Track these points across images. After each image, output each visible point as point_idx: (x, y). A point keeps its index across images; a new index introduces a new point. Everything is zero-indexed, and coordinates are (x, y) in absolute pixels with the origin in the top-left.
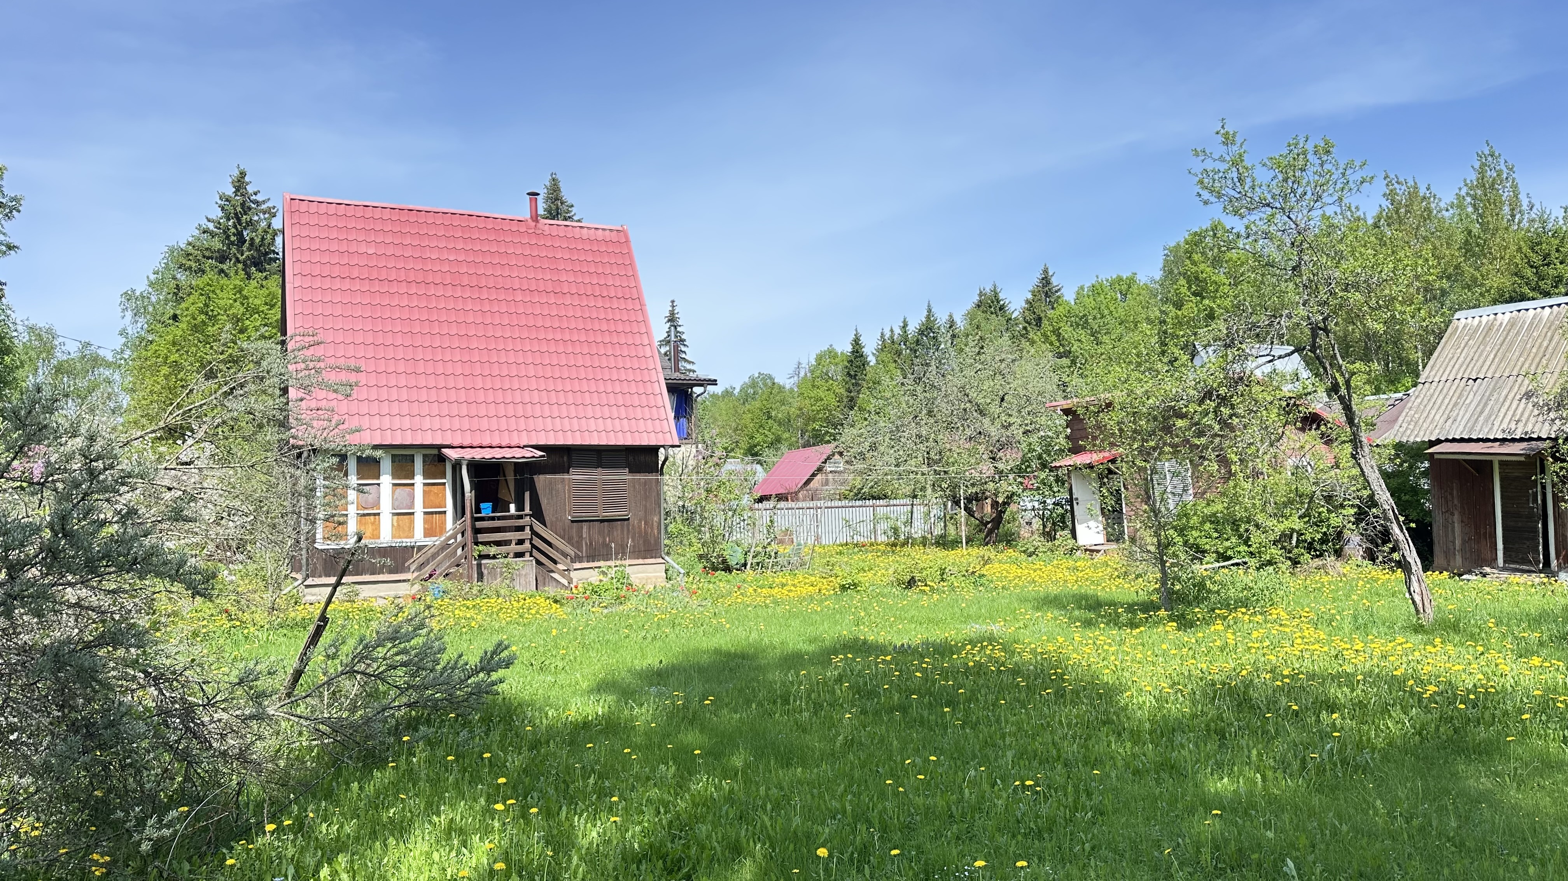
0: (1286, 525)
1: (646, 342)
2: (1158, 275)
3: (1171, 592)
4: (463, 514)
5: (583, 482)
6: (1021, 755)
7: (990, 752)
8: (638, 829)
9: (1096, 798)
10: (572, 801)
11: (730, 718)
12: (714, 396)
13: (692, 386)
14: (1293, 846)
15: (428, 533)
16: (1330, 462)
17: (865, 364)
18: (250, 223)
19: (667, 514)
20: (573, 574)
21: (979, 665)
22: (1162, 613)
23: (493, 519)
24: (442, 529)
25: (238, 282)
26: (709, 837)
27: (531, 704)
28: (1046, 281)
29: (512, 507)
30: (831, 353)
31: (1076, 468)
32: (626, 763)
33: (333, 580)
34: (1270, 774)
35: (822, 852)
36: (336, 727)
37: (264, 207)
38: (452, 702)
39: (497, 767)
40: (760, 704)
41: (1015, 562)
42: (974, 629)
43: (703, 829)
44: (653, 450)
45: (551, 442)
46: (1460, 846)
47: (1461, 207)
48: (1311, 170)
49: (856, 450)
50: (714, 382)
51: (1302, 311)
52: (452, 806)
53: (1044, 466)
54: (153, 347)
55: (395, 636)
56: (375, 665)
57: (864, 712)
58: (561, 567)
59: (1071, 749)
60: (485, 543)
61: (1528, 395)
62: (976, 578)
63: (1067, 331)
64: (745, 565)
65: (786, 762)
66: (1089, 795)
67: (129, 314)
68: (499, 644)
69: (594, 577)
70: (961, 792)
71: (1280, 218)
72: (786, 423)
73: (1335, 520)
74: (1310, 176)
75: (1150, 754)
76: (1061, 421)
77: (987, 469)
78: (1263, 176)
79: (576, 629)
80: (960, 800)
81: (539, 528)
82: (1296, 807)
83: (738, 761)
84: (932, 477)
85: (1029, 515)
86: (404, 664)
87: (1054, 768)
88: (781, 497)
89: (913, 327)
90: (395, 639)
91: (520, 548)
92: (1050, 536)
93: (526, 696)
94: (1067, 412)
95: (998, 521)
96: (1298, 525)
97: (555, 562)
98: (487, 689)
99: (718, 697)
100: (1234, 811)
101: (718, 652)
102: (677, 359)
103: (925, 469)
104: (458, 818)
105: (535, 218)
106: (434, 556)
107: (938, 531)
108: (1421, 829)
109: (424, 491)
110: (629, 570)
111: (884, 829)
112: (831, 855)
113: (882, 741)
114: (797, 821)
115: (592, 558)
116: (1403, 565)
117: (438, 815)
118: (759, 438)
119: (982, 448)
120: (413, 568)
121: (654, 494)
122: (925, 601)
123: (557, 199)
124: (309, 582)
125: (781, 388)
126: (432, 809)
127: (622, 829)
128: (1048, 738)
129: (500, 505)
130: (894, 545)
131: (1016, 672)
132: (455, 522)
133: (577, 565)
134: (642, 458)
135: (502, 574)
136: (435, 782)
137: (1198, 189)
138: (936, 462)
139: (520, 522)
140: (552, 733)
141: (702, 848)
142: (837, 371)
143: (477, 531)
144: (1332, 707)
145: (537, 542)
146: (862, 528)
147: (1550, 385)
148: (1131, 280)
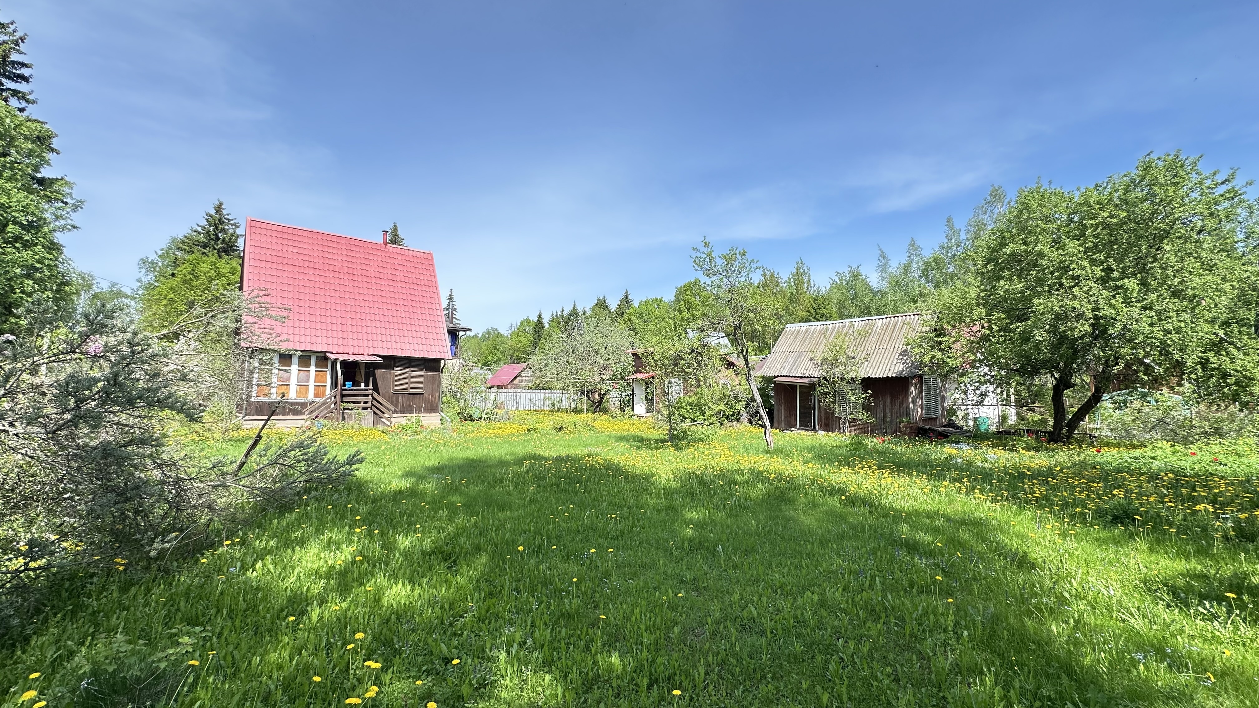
0: (719, 407)
1: (438, 307)
2: (673, 299)
3: (673, 435)
4: (336, 386)
5: (400, 374)
6: (610, 504)
7: (596, 503)
8: (429, 540)
9: (641, 522)
10: (394, 528)
11: (475, 489)
12: (469, 337)
13: (459, 331)
14: (721, 540)
15: (316, 395)
16: (737, 382)
17: (543, 327)
18: (223, 230)
19: (443, 392)
20: (392, 420)
21: (592, 466)
22: (669, 443)
24: (324, 394)
25: (214, 260)
26: (465, 543)
27: (372, 481)
28: (626, 296)
29: (363, 385)
30: (528, 321)
31: (637, 380)
32: (422, 510)
33: (266, 417)
34: (712, 510)
35: (521, 548)
36: (263, 491)
37: (232, 222)
38: (330, 480)
39: (355, 511)
40: (489, 483)
41: (607, 420)
42: (585, 451)
43: (462, 540)
44: (438, 361)
45: (386, 353)
46: (783, 538)
47: (790, 283)
48: (737, 262)
49: (538, 366)
50: (470, 330)
51: (731, 319)
52: (331, 531)
53: (622, 378)
54: (159, 289)
55: (300, 446)
56: (289, 460)
57: (539, 486)
58: (386, 416)
59: (631, 501)
60: (347, 402)
61: (811, 359)
62: (591, 428)
63: (634, 319)
64: (481, 418)
65: (502, 508)
66: (638, 521)
67: (143, 271)
68: (357, 451)
69: (403, 421)
70: (583, 520)
71: (725, 280)
72: (504, 352)
73: (738, 407)
74: (737, 264)
75: (664, 503)
76: (631, 358)
77: (597, 378)
78: (719, 261)
79: (394, 446)
80: (583, 524)
81: (376, 395)
82: (722, 524)
84: (572, 381)
85: (614, 400)
86: (303, 460)
87: (623, 510)
88: (499, 387)
89: (566, 313)
91: (365, 406)
92: (623, 410)
93: (369, 477)
94: (633, 355)
95: (600, 402)
96: (723, 408)
97: (384, 413)
98: (350, 474)
99: (469, 480)
100: (697, 526)
101: (467, 459)
102: (452, 318)
103: (569, 377)
104: (334, 536)
105: (385, 243)
106: (318, 408)
107: (574, 406)
108: (769, 531)
109: (316, 375)
110: (421, 418)
111: (548, 538)
112: (524, 550)
113: (547, 499)
114: (508, 535)
115: (403, 412)
116: (763, 426)
117: (323, 535)
118: (490, 358)
119: (595, 369)
120: (307, 413)
121: (437, 383)
122: (567, 437)
123: (396, 235)
124: (247, 418)
125: (502, 336)
126: (319, 531)
127: (421, 541)
128: (621, 496)
129: (356, 384)
130: (553, 411)
131: (608, 468)
132: (331, 391)
133: (395, 415)
134: (432, 364)
135: (355, 418)
136: (320, 520)
137: (693, 264)
138: (575, 374)
139: (366, 393)
140: (383, 496)
141: (462, 548)
142: (530, 329)
143: (343, 396)
144: (736, 483)
145: (375, 403)
146: (537, 403)
147: (819, 356)
148: (661, 300)
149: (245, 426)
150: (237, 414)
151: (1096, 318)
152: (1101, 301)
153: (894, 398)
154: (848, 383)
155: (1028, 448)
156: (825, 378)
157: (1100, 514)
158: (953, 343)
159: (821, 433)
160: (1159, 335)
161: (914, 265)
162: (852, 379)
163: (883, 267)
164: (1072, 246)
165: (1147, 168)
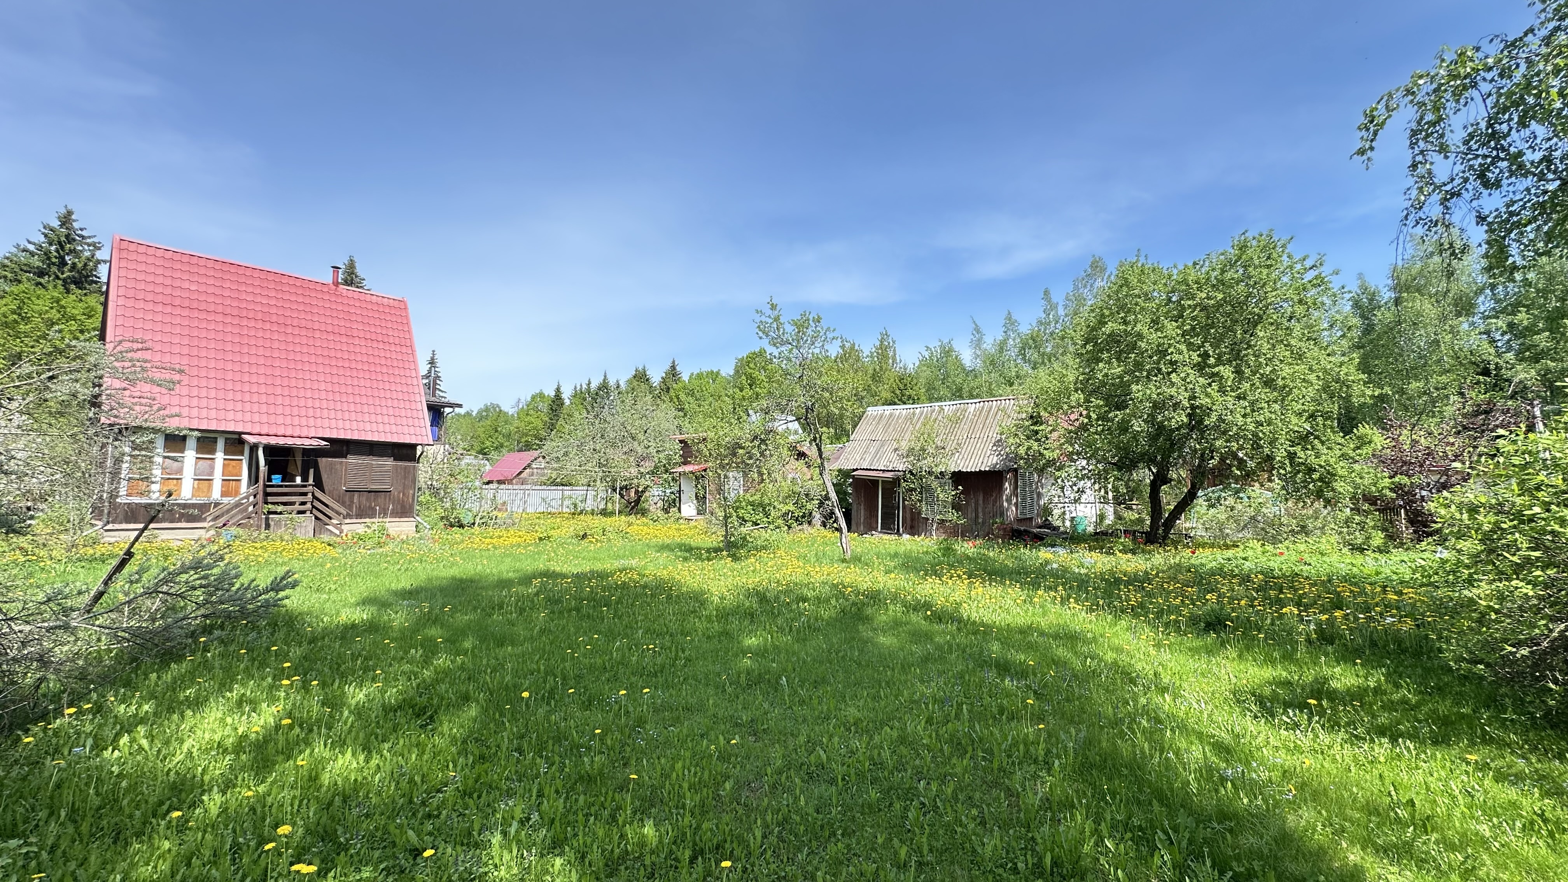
0: (787, 508)
1: (414, 375)
2: (732, 373)
3: (729, 542)
4: (257, 481)
5: (356, 465)
6: (646, 632)
7: (629, 631)
8: (395, 690)
9: (687, 653)
10: (343, 676)
11: (463, 618)
12: (459, 415)
13: (444, 407)
14: (785, 671)
15: (224, 494)
16: (809, 477)
17: (562, 404)
19: (419, 489)
20: (343, 527)
21: (624, 583)
22: (724, 553)
23: (281, 486)
24: (237, 493)
25: (56, 294)
26: (447, 692)
27: (309, 613)
28: (673, 367)
29: (298, 480)
30: (541, 395)
31: (685, 473)
32: (385, 650)
33: (141, 526)
34: (775, 635)
35: (526, 694)
36: (135, 633)
37: (88, 241)
38: (244, 613)
39: (282, 656)
40: (483, 610)
41: (646, 525)
42: (617, 564)
43: (443, 687)
44: (413, 447)
45: (334, 435)
46: (859, 664)
47: (872, 357)
48: (810, 329)
49: (555, 455)
50: (460, 406)
51: (802, 399)
52: (243, 685)
53: (667, 471)
55: (197, 566)
56: (178, 587)
57: (553, 612)
58: (335, 521)
59: (674, 627)
60: (273, 503)
61: (896, 450)
62: (624, 535)
63: (683, 397)
64: (474, 524)
65: (501, 643)
66: (683, 652)
68: (288, 572)
69: (360, 529)
70: (612, 654)
71: (795, 351)
72: (508, 436)
73: (809, 506)
74: (810, 332)
75: (717, 628)
76: (678, 446)
77: (634, 471)
78: (789, 328)
79: (345, 564)
80: (611, 659)
81: (318, 494)
82: (787, 651)
83: (467, 644)
84: (601, 474)
85: (656, 499)
86: (201, 586)
87: (664, 638)
88: (500, 482)
89: (594, 385)
90: (197, 568)
91: (302, 508)
92: (667, 511)
93: (305, 608)
94: (681, 442)
95: (637, 502)
96: (792, 508)
97: (330, 518)
98: (276, 604)
99: (454, 606)
100: (757, 654)
101: (454, 578)
102: (435, 389)
103: (597, 469)
104: (248, 693)
105: (336, 284)
106: (228, 511)
107: (602, 506)
108: (843, 657)
109: (224, 465)
110: (387, 525)
111: (564, 679)
112: (530, 696)
113: (563, 628)
114: (508, 678)
115: (359, 516)
116: (839, 530)
117: (231, 691)
118: (488, 443)
119: (632, 459)
120: (209, 519)
121: (411, 476)
122: (592, 547)
123: (352, 273)
124: (109, 527)
125: (506, 414)
126: (225, 686)
127: (383, 692)
128: (661, 621)
129: (288, 477)
130: (574, 514)
131: (645, 587)
132: (248, 488)
133: (348, 521)
134: (405, 451)
135: (286, 525)
136: (227, 670)
137: (757, 330)
138: (604, 466)
139: (304, 490)
140: (327, 633)
141: (442, 699)
142: (544, 407)
143: (266, 494)
144: (805, 600)
145: (317, 504)
146: (553, 503)
147: (904, 445)
148: (718, 373)
149: (107, 539)
150: (93, 522)
151: (1193, 407)
152: (1198, 389)
153: (987, 494)
154: (937, 477)
155: (1124, 551)
156: (911, 472)
157: (1194, 620)
158: (1051, 432)
159: (906, 537)
160: (1251, 427)
161: (1011, 342)
162: (941, 473)
163: (978, 343)
164: (1171, 327)
165: (1243, 248)
